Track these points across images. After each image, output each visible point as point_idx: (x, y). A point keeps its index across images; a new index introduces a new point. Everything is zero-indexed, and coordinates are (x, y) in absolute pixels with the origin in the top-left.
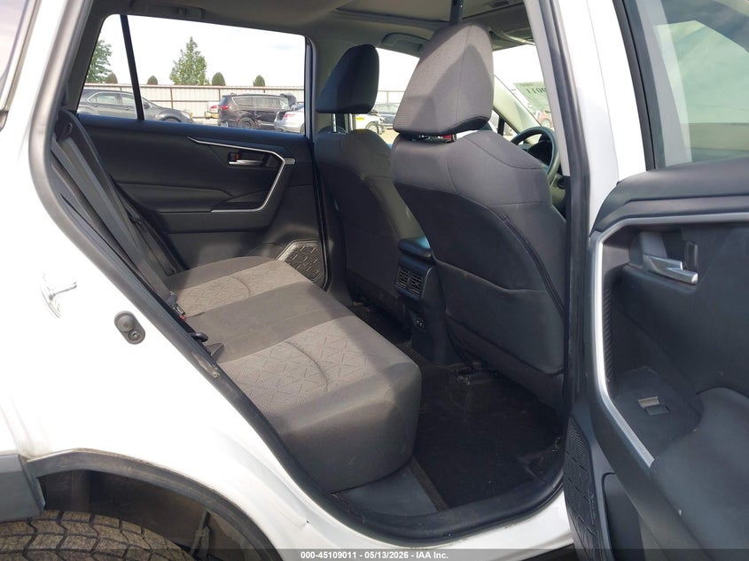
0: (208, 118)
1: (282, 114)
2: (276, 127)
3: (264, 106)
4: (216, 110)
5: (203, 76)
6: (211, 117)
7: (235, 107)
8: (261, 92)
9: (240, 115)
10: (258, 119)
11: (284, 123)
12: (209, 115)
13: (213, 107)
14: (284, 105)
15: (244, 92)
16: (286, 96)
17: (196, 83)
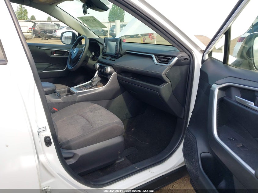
0: (28, 32)
1: (55, 31)
2: (53, 36)
3: (49, 28)
4: (31, 30)
5: (27, 17)
6: (30, 32)
7: (38, 28)
8: (50, 23)
9: (40, 31)
10: (47, 33)
11: (56, 34)
12: (29, 31)
13: (30, 28)
14: (56, 27)
15: (41, 23)
16: (56, 24)
17: (24, 19)
